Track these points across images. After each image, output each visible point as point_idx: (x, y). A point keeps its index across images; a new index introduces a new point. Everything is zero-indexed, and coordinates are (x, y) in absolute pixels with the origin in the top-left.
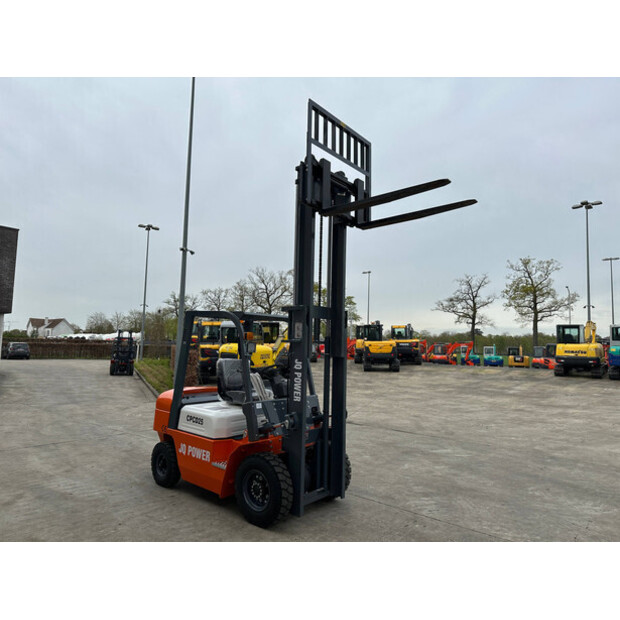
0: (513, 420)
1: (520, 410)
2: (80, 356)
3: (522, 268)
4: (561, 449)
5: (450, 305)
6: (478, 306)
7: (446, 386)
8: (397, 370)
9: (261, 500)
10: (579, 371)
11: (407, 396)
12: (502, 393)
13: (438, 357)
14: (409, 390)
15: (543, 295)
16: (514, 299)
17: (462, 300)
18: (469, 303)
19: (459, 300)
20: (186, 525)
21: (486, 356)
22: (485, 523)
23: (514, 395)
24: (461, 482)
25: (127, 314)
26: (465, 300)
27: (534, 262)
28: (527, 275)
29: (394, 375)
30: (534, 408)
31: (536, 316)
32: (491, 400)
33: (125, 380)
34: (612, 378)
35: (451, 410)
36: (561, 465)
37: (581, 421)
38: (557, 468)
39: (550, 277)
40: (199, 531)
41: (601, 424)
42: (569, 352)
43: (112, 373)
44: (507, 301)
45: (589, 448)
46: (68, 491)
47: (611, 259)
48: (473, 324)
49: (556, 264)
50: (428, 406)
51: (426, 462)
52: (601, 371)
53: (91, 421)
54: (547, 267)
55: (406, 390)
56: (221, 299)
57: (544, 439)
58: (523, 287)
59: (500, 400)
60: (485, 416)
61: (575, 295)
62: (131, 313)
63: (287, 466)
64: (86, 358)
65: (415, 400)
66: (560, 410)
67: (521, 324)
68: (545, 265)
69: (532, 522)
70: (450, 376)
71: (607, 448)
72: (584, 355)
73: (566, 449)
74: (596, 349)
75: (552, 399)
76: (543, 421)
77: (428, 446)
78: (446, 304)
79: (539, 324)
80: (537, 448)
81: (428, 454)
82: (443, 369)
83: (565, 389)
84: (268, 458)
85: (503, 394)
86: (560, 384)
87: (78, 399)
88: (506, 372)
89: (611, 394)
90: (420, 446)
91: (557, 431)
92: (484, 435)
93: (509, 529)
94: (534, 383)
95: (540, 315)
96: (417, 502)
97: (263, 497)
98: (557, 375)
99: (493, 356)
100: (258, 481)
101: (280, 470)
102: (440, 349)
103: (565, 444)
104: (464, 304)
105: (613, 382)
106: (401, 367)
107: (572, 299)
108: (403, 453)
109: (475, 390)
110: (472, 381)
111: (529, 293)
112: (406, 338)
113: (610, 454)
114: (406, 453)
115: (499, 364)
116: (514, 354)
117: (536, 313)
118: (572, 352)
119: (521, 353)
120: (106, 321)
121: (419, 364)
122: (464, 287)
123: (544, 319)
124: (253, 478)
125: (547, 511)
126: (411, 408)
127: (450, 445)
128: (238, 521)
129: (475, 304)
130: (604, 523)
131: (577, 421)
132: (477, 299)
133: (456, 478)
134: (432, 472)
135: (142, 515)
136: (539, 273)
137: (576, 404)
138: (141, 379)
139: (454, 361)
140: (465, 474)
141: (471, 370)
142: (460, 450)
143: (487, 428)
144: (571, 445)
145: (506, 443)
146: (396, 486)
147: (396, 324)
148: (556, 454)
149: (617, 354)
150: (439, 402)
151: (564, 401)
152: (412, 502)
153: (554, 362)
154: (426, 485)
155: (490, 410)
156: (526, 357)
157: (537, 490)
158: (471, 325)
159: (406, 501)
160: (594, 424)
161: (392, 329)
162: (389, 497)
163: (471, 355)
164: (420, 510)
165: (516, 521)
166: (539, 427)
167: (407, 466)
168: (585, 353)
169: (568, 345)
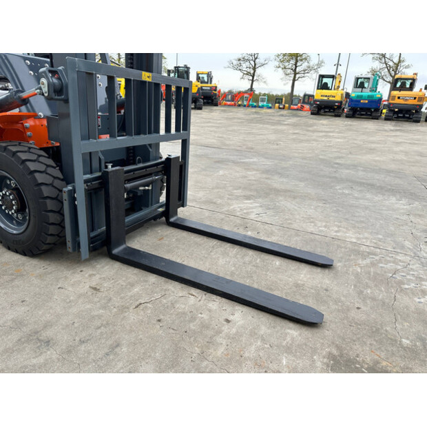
0: (294, 140)
1: (297, 133)
4: (340, 158)
5: (238, 64)
6: (257, 66)
7: (239, 118)
8: (200, 108)
10: (325, 112)
11: (210, 124)
12: (279, 123)
13: (229, 103)
14: (211, 120)
15: (301, 60)
16: (282, 62)
17: (247, 60)
18: (251, 64)
19: (245, 60)
21: (261, 104)
22: (319, 224)
23: (288, 124)
26: (249, 60)
29: (199, 111)
30: (305, 132)
31: (295, 77)
32: (273, 127)
35: (246, 134)
36: (347, 169)
37: (342, 140)
38: (347, 171)
41: (356, 142)
42: (324, 96)
44: (277, 64)
45: (358, 157)
48: (253, 81)
50: (228, 131)
51: (238, 169)
52: (340, 111)
55: (208, 120)
57: (323, 151)
58: (289, 53)
60: (273, 137)
61: (322, 62)
65: (218, 127)
66: (324, 134)
69: (362, 219)
70: (240, 113)
72: (333, 99)
73: (342, 157)
74: (342, 95)
75: (315, 127)
76: (315, 140)
77: (235, 157)
78: (235, 62)
79: (296, 82)
80: (321, 157)
81: (238, 163)
82: (235, 109)
83: (321, 122)
85: (281, 124)
86: (315, 119)
88: (278, 112)
90: (228, 157)
91: (329, 146)
92: (277, 149)
93: (347, 229)
94: (299, 118)
95: (297, 76)
96: (241, 205)
98: (312, 114)
99: (265, 103)
102: (229, 98)
103: (340, 155)
104: (248, 63)
105: (348, 119)
106: (203, 107)
107: (320, 65)
109: (261, 121)
110: (256, 116)
111: (293, 58)
112: (207, 83)
113: (375, 161)
114: (218, 162)
115: (270, 108)
116: (279, 103)
117: (295, 74)
118: (326, 96)
119: (283, 103)
121: (216, 105)
123: (300, 79)
126: (215, 132)
127: (254, 156)
129: (255, 65)
131: (339, 140)
132: (257, 61)
133: (269, 181)
134: (246, 177)
137: (332, 130)
139: (239, 105)
140: (276, 177)
141: (254, 110)
142: (263, 159)
143: (277, 144)
144: (344, 155)
145: (296, 155)
146: (216, 190)
147: (200, 71)
148: (337, 161)
149: (356, 98)
150: (236, 128)
151: (323, 128)
152: (236, 206)
153: (307, 107)
154: (245, 188)
155: (275, 133)
156: (287, 105)
157: (343, 188)
158: (251, 82)
159: (229, 205)
160: (350, 142)
161: (198, 74)
162: (211, 202)
163: (251, 103)
164: (247, 213)
165: (347, 219)
166: (315, 144)
167: (221, 172)
168: (334, 97)
169: (324, 91)
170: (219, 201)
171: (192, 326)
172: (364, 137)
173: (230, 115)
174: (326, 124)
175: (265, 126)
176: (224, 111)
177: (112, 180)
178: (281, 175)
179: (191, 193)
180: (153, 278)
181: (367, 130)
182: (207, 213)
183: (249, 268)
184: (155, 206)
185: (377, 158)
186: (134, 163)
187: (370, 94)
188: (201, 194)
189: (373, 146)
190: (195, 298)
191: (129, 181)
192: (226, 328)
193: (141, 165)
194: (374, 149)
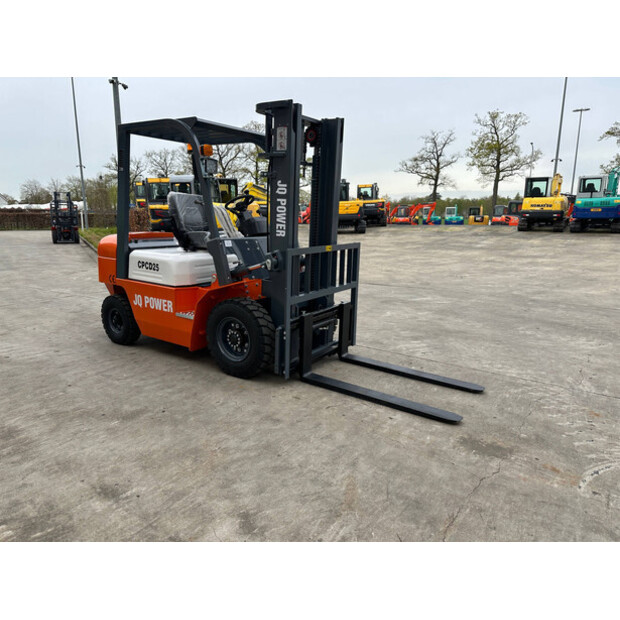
0: (486, 270)
1: (492, 261)
2: (18, 228)
3: (490, 122)
4: (539, 293)
5: (414, 166)
6: (441, 166)
7: (414, 243)
8: (363, 232)
9: (239, 350)
10: (540, 226)
11: (377, 254)
12: (469, 247)
13: (401, 219)
14: (377, 248)
15: (506, 153)
16: (477, 157)
17: (426, 159)
18: (432, 164)
19: (423, 159)
20: (152, 381)
21: (448, 217)
22: (484, 362)
23: (482, 248)
24: (448, 326)
25: (65, 181)
26: (430, 159)
27: (502, 116)
28: (493, 131)
29: (361, 236)
30: (504, 259)
31: (498, 176)
32: (460, 253)
33: (71, 247)
34: (573, 231)
35: (421, 264)
36: (544, 307)
37: (551, 269)
38: (541, 310)
39: (516, 132)
40: (169, 387)
41: (572, 270)
42: (535, 206)
43: (55, 242)
44: (470, 160)
45: (566, 291)
46: (4, 354)
47: (581, 110)
48: (436, 185)
49: (524, 117)
50: (399, 261)
51: (406, 309)
52: (563, 224)
53: (31, 286)
54: (515, 121)
55: (373, 248)
56: (168, 162)
57: (520, 285)
58: (488, 144)
59: (469, 253)
60: (457, 268)
61: (539, 152)
62: (70, 180)
63: (267, 310)
64: (25, 229)
65: (386, 257)
66: (529, 260)
67: (482, 184)
68: (513, 119)
69: (533, 359)
70: (416, 234)
71: (583, 290)
72: (549, 208)
73: (544, 292)
74: (562, 202)
75: (520, 251)
76: (514, 270)
77: (407, 295)
78: (409, 164)
79: (500, 183)
80: (515, 293)
81: (408, 302)
82: (408, 229)
83: (531, 241)
84: (244, 303)
85: (471, 248)
86: (523, 238)
87: (16, 266)
88: (470, 229)
89: (575, 245)
90: (398, 296)
91: (531, 278)
92: (460, 284)
93: (511, 366)
94: (499, 238)
95: (502, 174)
96: (407, 345)
97: (242, 346)
98: (520, 230)
99: (454, 216)
100: (234, 329)
101: (261, 315)
102: (403, 210)
103: (542, 289)
104: (428, 164)
105: (573, 235)
106: (367, 229)
107: (535, 156)
108: (382, 302)
109: (443, 245)
110: (438, 238)
111: (494, 151)
112: (371, 198)
113: (587, 295)
114: (386, 302)
115: (461, 223)
116: (474, 214)
117: (498, 171)
118: (538, 206)
119: (481, 213)
120: (42, 190)
121: (384, 225)
122: (430, 145)
123: (505, 178)
124: (228, 326)
125: (543, 348)
126: (382, 264)
127: (429, 293)
128: (214, 374)
129: (438, 164)
130: (603, 356)
131: (548, 268)
132: (441, 159)
133: (442, 322)
134: (416, 318)
135: (97, 374)
136: (506, 128)
137: (543, 254)
138: (89, 246)
139: (417, 222)
140: (451, 318)
141: (436, 229)
142: (439, 297)
143: (462, 277)
144: (547, 289)
145: (483, 290)
146: (382, 332)
147: (361, 184)
148: (535, 298)
149: (583, 206)
150: (409, 257)
151: (531, 252)
152: (403, 346)
153: (515, 219)
154: (412, 330)
155: (461, 262)
156: (486, 217)
157: (527, 329)
158: (433, 187)
159: (395, 345)
160: (565, 270)
161: (359, 189)
162: (377, 342)
163: (433, 217)
164: (413, 352)
165: (516, 358)
166: (512, 275)
167: (389, 313)
168: (551, 206)
169: (535, 199)
170: (385, 342)
171: (366, 419)
172: (588, 263)
173: (403, 238)
174: (538, 244)
175: (449, 252)
176: (395, 233)
177: (306, 323)
178: (457, 315)
179: (359, 334)
180: (335, 394)
181: (597, 252)
182: (374, 352)
183: (410, 392)
184: (330, 344)
185: (593, 292)
186: (317, 310)
187: (605, 199)
188: (367, 335)
189: (596, 274)
190: (366, 406)
191: (315, 323)
192: (389, 421)
193: (322, 311)
194: (596, 279)
